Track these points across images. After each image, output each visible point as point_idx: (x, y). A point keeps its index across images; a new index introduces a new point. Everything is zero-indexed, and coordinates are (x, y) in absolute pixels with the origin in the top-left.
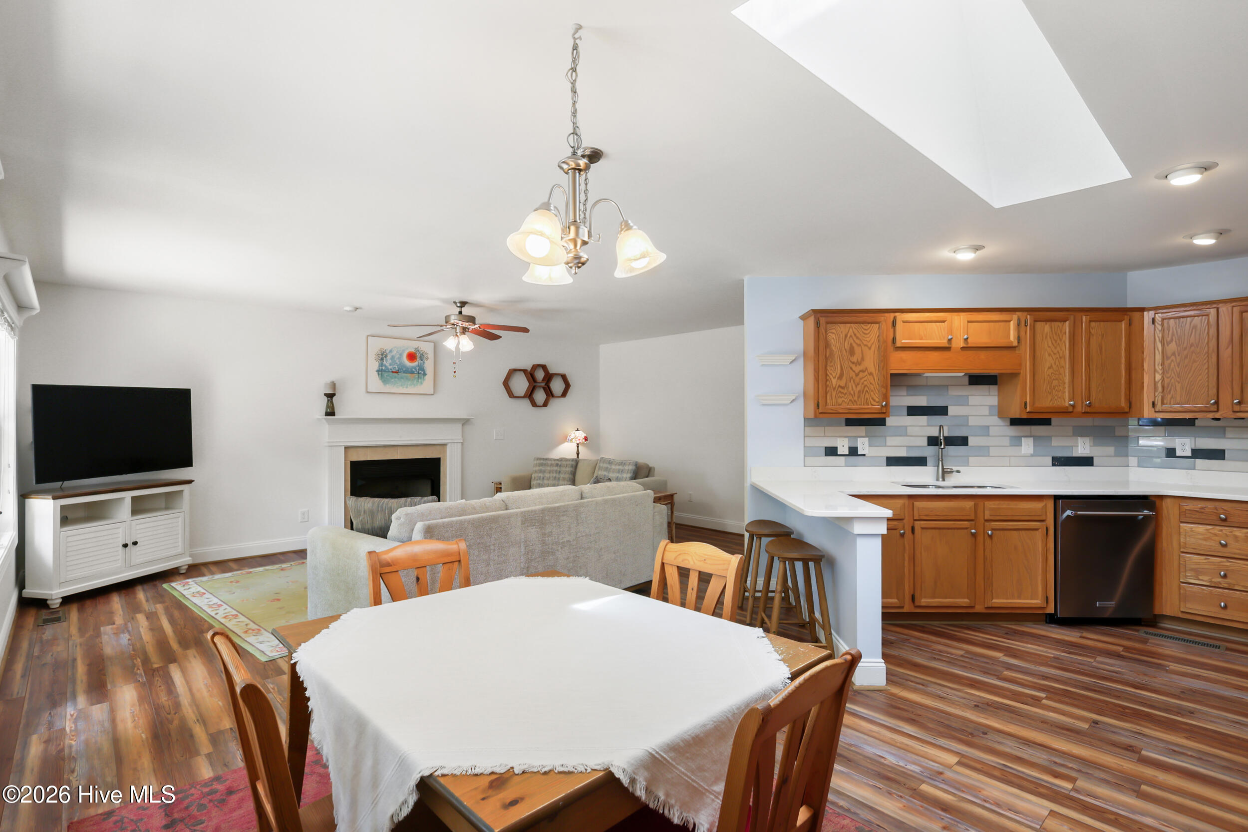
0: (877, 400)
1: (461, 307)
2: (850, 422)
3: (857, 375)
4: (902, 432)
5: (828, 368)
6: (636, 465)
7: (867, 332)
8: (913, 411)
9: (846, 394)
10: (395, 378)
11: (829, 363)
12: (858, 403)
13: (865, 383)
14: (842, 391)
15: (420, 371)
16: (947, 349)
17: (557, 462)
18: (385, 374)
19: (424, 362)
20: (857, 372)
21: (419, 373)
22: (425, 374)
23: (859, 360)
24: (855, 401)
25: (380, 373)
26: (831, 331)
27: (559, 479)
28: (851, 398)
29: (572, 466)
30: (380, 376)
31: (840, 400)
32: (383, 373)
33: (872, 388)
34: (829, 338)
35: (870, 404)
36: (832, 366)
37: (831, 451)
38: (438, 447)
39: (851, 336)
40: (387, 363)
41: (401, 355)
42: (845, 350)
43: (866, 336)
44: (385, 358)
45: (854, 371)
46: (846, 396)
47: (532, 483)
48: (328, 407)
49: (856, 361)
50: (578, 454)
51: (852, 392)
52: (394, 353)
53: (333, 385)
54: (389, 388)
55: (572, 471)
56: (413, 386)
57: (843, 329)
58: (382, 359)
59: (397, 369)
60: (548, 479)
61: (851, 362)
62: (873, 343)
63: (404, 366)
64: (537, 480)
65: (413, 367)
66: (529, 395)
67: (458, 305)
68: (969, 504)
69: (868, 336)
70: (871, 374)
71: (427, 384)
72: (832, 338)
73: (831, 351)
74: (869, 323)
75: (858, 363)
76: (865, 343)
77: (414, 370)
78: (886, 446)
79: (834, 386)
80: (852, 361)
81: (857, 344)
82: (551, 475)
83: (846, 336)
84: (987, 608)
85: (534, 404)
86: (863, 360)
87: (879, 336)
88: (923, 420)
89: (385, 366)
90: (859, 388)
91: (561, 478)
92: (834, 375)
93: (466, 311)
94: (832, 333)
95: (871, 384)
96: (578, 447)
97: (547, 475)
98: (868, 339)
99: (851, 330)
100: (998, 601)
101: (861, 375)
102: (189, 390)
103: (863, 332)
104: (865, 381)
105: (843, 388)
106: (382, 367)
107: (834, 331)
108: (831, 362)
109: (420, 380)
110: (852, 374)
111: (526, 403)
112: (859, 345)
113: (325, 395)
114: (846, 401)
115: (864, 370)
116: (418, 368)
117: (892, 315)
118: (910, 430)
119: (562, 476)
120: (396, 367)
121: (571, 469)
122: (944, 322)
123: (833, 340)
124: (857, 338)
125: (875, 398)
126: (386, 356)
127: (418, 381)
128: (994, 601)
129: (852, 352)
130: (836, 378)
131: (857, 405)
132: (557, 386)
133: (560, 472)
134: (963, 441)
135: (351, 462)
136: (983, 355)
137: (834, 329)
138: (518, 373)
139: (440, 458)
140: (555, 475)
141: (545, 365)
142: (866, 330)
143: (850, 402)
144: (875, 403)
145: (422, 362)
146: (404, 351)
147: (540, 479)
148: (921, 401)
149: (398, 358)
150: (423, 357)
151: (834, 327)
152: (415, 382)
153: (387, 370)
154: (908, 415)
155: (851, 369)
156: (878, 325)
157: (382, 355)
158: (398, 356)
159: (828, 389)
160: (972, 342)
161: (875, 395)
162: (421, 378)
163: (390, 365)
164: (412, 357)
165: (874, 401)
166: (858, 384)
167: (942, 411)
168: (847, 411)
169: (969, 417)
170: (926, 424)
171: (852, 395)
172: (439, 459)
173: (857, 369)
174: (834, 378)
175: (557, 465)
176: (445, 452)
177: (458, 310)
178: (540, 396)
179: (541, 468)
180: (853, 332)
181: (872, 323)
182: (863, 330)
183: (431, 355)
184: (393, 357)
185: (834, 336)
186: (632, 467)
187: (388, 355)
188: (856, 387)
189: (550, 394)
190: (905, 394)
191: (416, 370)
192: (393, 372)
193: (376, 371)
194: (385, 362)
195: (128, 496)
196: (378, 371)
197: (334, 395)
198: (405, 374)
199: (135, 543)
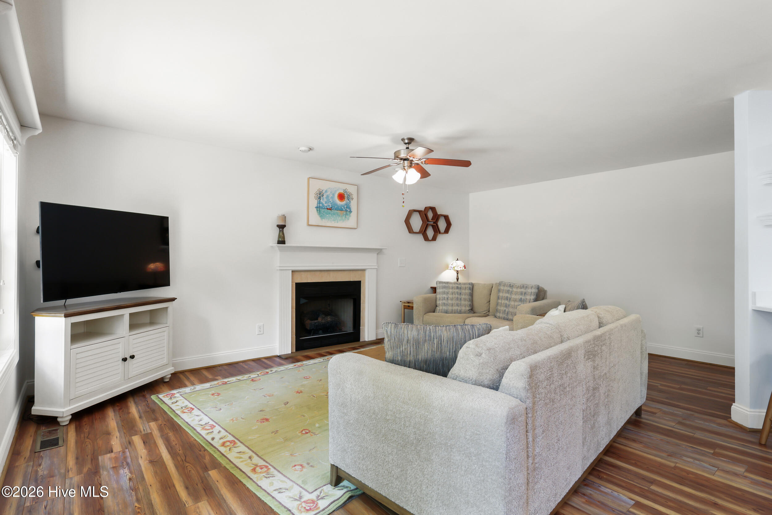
1: (409, 143)
6: (538, 288)
10: (329, 214)
15: (347, 209)
18: (322, 210)
19: (350, 202)
21: (346, 211)
22: (351, 212)
25: (318, 209)
30: (318, 211)
32: (321, 209)
38: (360, 272)
40: (323, 201)
41: (334, 195)
44: (322, 197)
47: (438, 302)
48: (279, 236)
50: (458, 279)
52: (329, 193)
53: (284, 218)
54: (324, 222)
56: (342, 221)
58: (320, 198)
59: (331, 206)
63: (336, 205)
64: (442, 300)
65: (342, 205)
66: (423, 231)
71: (351, 221)
77: (343, 208)
82: (454, 296)
85: (426, 239)
89: (322, 203)
91: (462, 299)
96: (458, 273)
97: (450, 296)
102: (167, 218)
106: (320, 204)
109: (347, 217)
111: (420, 237)
113: (278, 226)
116: (346, 206)
120: (330, 205)
121: (469, 291)
126: (323, 196)
132: (442, 224)
133: (460, 294)
135: (296, 283)
138: (415, 213)
139: (361, 281)
140: (457, 296)
141: (435, 207)
145: (348, 201)
146: (336, 191)
147: (444, 299)
149: (332, 197)
150: (350, 197)
152: (344, 218)
153: (323, 207)
157: (320, 194)
158: (331, 196)
162: (348, 215)
163: (326, 203)
164: (341, 197)
175: (457, 288)
176: (364, 276)
178: (430, 233)
179: (444, 290)
183: (355, 196)
184: (328, 197)
186: (534, 290)
187: (324, 195)
189: (437, 230)
191: (344, 208)
192: (327, 209)
193: (315, 208)
194: (322, 201)
195: (127, 312)
196: (317, 208)
197: (284, 226)
198: (336, 211)
199: (132, 357)
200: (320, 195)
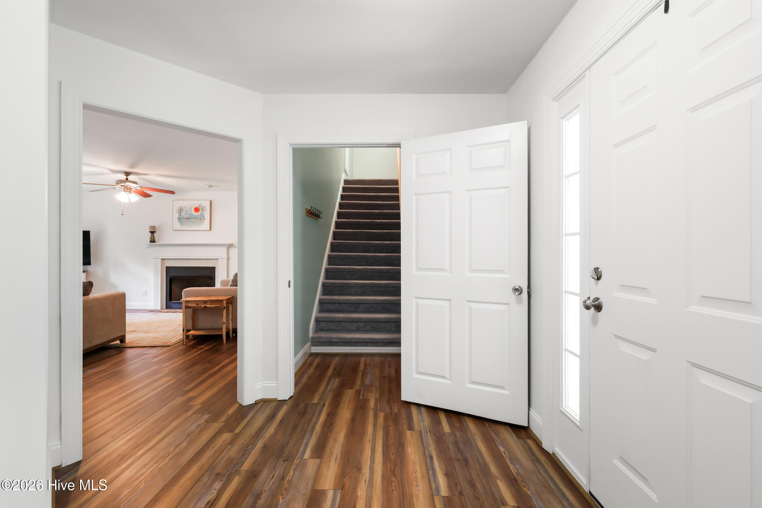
1: (127, 176)
10: (188, 222)
15: (201, 218)
18: (182, 220)
19: (204, 212)
21: (201, 219)
22: (204, 219)
30: (179, 221)
38: (214, 261)
40: (183, 214)
41: (191, 209)
44: (182, 212)
48: (151, 238)
52: (187, 208)
53: (154, 227)
54: (184, 228)
56: (197, 226)
58: (180, 212)
59: (188, 217)
63: (192, 215)
65: (197, 215)
67: (125, 174)
71: (206, 225)
77: (198, 217)
102: (89, 232)
106: (180, 216)
109: (201, 223)
113: (150, 232)
116: (200, 216)
126: (183, 210)
135: (166, 267)
139: (215, 267)
145: (203, 212)
146: (192, 207)
150: (203, 209)
152: (199, 223)
153: (183, 218)
158: (189, 210)
162: (202, 221)
163: (185, 215)
164: (197, 210)
176: (218, 263)
183: (208, 208)
184: (186, 211)
192: (186, 219)
196: (178, 219)
197: (155, 232)
198: (193, 220)
200: (181, 210)
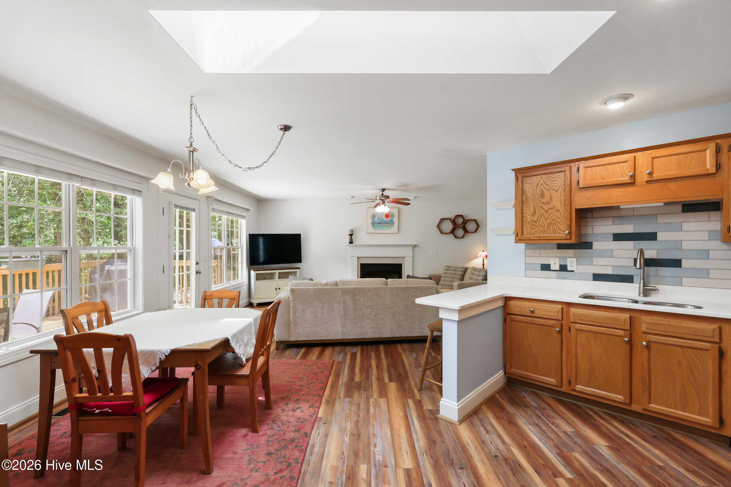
0: (563, 229)
1: (383, 191)
2: (560, 246)
3: (546, 212)
4: (610, 254)
5: (524, 208)
7: (554, 179)
8: (618, 237)
9: (538, 226)
10: (380, 226)
11: (524, 205)
12: (547, 232)
13: (553, 217)
14: (535, 224)
16: (632, 183)
17: (455, 269)
18: (375, 225)
19: (393, 219)
20: (546, 210)
21: (390, 223)
22: (393, 224)
23: (548, 201)
24: (545, 231)
25: (373, 224)
26: (526, 182)
27: (454, 278)
28: (541, 228)
29: (462, 271)
31: (533, 231)
33: (559, 221)
34: (524, 188)
35: (557, 233)
36: (527, 207)
37: (546, 267)
38: (401, 259)
39: (542, 184)
40: (376, 219)
41: (382, 215)
42: (538, 194)
43: (553, 182)
45: (544, 209)
46: (538, 227)
47: (441, 279)
48: (350, 240)
49: (545, 202)
50: (483, 265)
51: (543, 225)
52: (379, 215)
53: (352, 231)
54: (377, 231)
55: (462, 274)
56: (388, 229)
57: (535, 179)
58: (373, 218)
59: (380, 222)
60: (448, 277)
61: (541, 202)
62: (560, 187)
63: (384, 221)
65: (388, 221)
66: (453, 232)
67: (381, 190)
68: (626, 316)
69: (555, 182)
70: (558, 210)
71: (395, 229)
72: (527, 187)
73: (527, 196)
74: (555, 173)
75: (548, 203)
76: (553, 187)
78: (592, 265)
79: (529, 221)
80: (543, 202)
81: (546, 189)
82: (450, 275)
83: (538, 185)
84: (644, 409)
85: (456, 237)
86: (552, 201)
87: (564, 181)
88: (629, 244)
89: (375, 221)
90: (548, 221)
92: (529, 213)
93: (385, 193)
94: (528, 183)
95: (558, 218)
96: (483, 261)
97: (448, 275)
98: (555, 185)
99: (541, 179)
100: (654, 406)
101: (550, 212)
102: (300, 235)
103: (551, 180)
104: (553, 216)
105: (535, 222)
106: (373, 221)
107: (528, 182)
108: (527, 204)
110: (543, 211)
111: (452, 236)
112: (549, 190)
113: (349, 235)
114: (538, 231)
115: (552, 208)
116: (390, 221)
117: (577, 163)
118: (615, 253)
119: (456, 276)
121: (462, 273)
122: (626, 162)
123: (527, 189)
124: (547, 185)
125: (561, 228)
126: (375, 216)
127: (390, 227)
128: (651, 405)
129: (542, 195)
130: (530, 215)
131: (546, 234)
132: (471, 226)
133: (455, 274)
134: (677, 263)
135: (361, 264)
136: (672, 186)
137: (529, 180)
138: (446, 220)
140: (452, 275)
141: (462, 215)
142: (553, 178)
143: (541, 232)
144: (561, 232)
146: (383, 213)
148: (628, 228)
149: (381, 217)
150: (393, 215)
151: (529, 179)
152: (389, 227)
153: (376, 223)
154: (614, 240)
155: (542, 207)
156: (564, 173)
159: (524, 223)
160: (656, 175)
161: (561, 225)
162: (392, 226)
163: (377, 220)
164: (387, 216)
165: (561, 230)
166: (548, 218)
167: (652, 237)
168: (538, 238)
169: (683, 242)
170: (632, 248)
171: (542, 226)
172: (401, 264)
173: (546, 207)
174: (529, 215)
175: (455, 270)
176: (404, 261)
177: (382, 193)
178: (460, 232)
180: (544, 181)
181: (558, 172)
182: (551, 179)
183: (397, 215)
184: (378, 217)
185: (528, 185)
188: (546, 220)
189: (466, 231)
190: (611, 224)
192: (378, 223)
193: (371, 223)
194: (375, 219)
195: (277, 272)
197: (352, 235)
198: (384, 224)
199: (279, 289)
200: (374, 216)
